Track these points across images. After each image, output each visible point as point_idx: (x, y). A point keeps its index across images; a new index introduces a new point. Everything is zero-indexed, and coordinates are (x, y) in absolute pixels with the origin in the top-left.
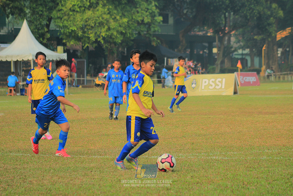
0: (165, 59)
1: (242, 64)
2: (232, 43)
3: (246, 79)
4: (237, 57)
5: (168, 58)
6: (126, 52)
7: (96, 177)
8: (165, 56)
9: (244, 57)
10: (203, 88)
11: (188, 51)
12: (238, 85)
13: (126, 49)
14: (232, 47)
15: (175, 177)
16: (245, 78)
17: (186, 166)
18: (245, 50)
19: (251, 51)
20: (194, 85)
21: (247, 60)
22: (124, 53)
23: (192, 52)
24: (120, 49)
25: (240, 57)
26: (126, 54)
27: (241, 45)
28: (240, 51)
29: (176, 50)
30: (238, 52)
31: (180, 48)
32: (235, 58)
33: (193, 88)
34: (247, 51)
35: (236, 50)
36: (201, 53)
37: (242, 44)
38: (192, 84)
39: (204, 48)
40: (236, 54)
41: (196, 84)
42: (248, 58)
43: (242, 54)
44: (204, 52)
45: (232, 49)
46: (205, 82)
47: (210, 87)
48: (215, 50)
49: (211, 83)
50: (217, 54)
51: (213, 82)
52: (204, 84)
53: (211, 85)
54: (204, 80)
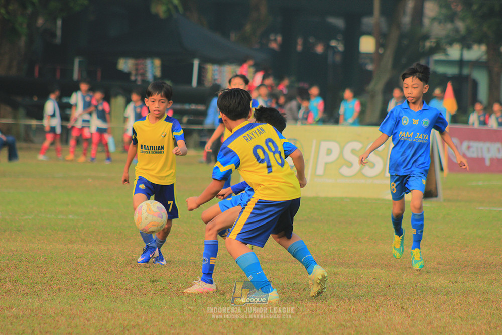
0: (196, 63)
2: (427, 22)
3: (469, 147)
4: (441, 70)
5: (205, 60)
6: (59, 33)
8: (194, 56)
9: (466, 71)
10: (320, 171)
11: (275, 43)
12: (442, 169)
14: (426, 37)
16: (465, 144)
18: (469, 47)
19: (493, 51)
22: (54, 35)
23: (287, 44)
24: (40, 21)
25: (452, 71)
26: (58, 40)
27: (457, 30)
28: (454, 52)
29: (233, 36)
30: (447, 55)
31: (248, 28)
32: (435, 73)
34: (478, 52)
35: (438, 48)
36: (320, 49)
37: (461, 25)
39: (330, 33)
40: (439, 62)
42: (481, 78)
43: (461, 63)
44: (328, 47)
45: (428, 44)
46: (329, 152)
47: (345, 171)
48: (367, 44)
49: (348, 155)
50: (376, 57)
51: (353, 151)
52: (323, 159)
53: (350, 165)
54: (325, 145)
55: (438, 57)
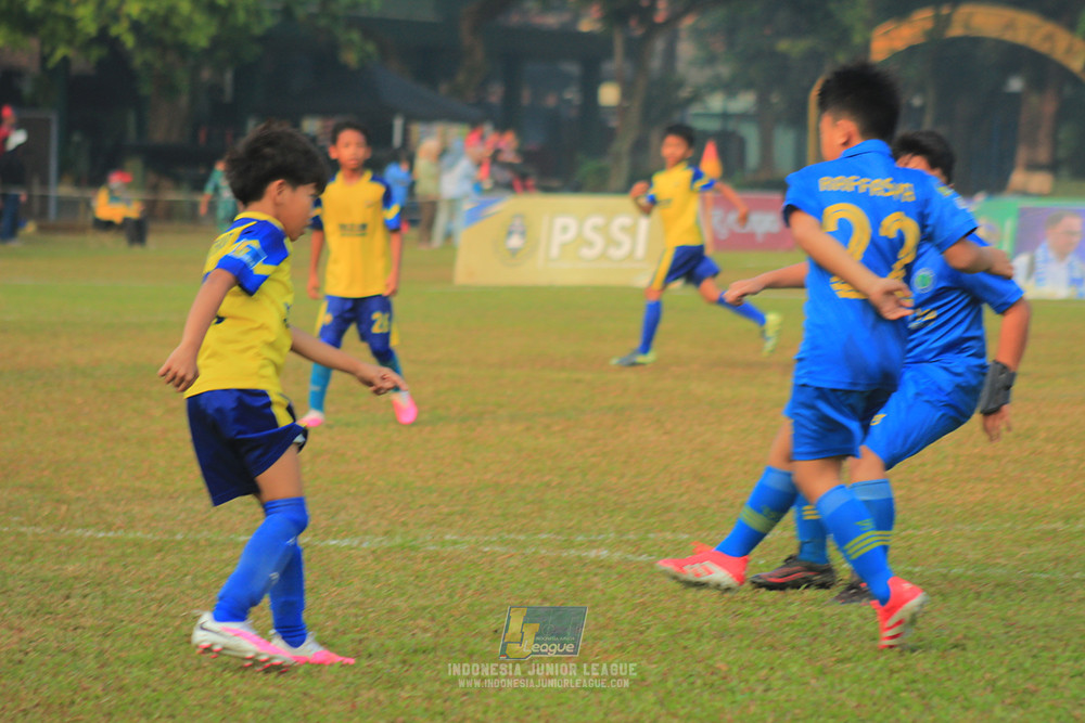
0: (398, 124)
1: (723, 155)
2: (682, 67)
4: (700, 126)
5: (410, 118)
6: (229, 88)
7: (88, 622)
8: (392, 112)
9: (731, 126)
10: (555, 251)
11: (495, 94)
13: (229, 77)
14: (680, 85)
15: (425, 630)
17: (474, 586)
18: (735, 96)
19: (763, 100)
20: (515, 241)
21: (742, 143)
22: (222, 91)
23: (511, 98)
24: (206, 74)
25: (713, 125)
26: (228, 98)
27: (719, 76)
28: (716, 102)
29: (444, 88)
30: (706, 106)
31: (461, 78)
33: (514, 252)
34: (745, 102)
35: (696, 97)
36: (551, 101)
37: (724, 70)
38: (510, 233)
39: (562, 82)
40: (698, 115)
41: (523, 233)
42: (751, 134)
43: (725, 116)
44: (561, 99)
45: (684, 93)
46: (565, 229)
47: (586, 252)
48: (609, 95)
49: (589, 233)
50: (621, 110)
51: (596, 229)
52: (558, 238)
53: (590, 244)
54: (560, 222)
55: (696, 109)
